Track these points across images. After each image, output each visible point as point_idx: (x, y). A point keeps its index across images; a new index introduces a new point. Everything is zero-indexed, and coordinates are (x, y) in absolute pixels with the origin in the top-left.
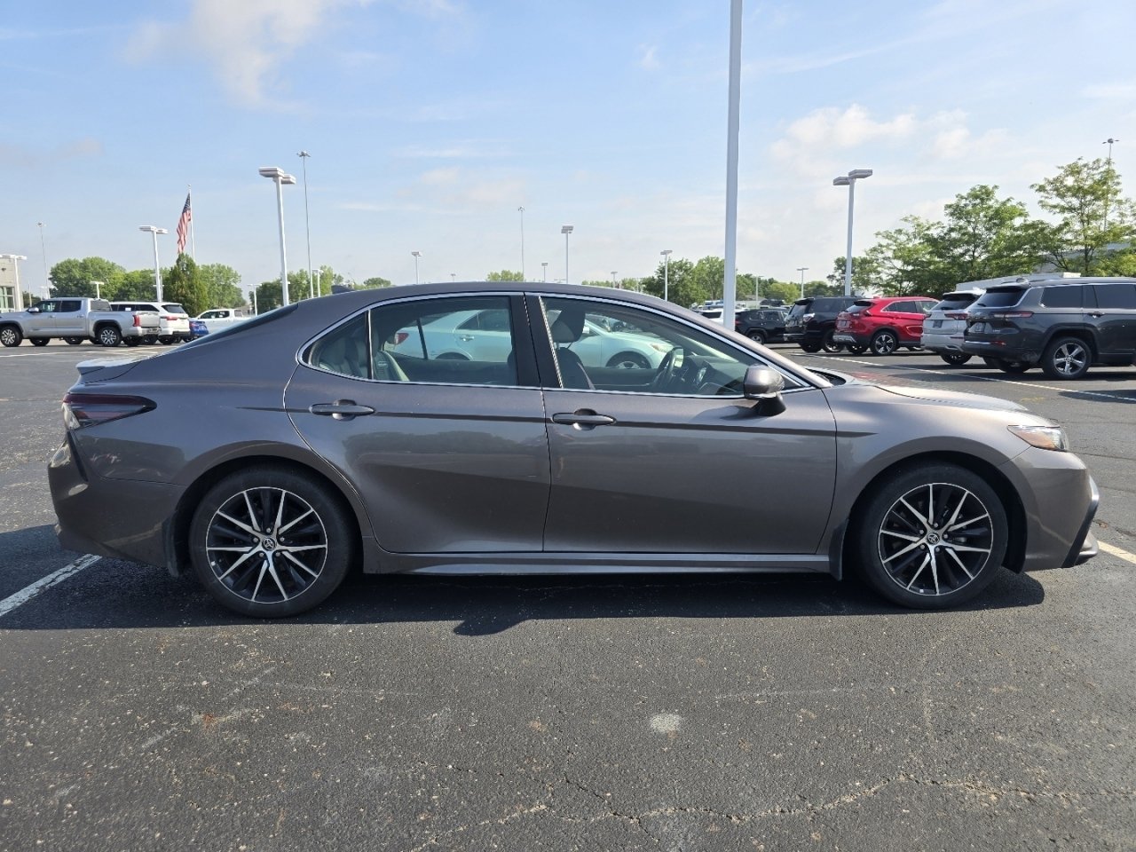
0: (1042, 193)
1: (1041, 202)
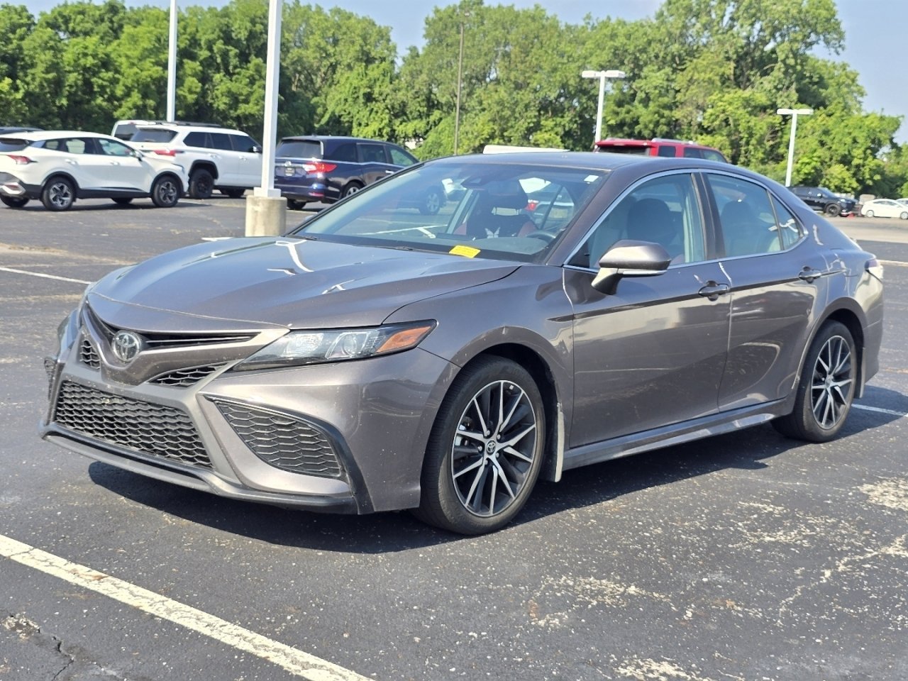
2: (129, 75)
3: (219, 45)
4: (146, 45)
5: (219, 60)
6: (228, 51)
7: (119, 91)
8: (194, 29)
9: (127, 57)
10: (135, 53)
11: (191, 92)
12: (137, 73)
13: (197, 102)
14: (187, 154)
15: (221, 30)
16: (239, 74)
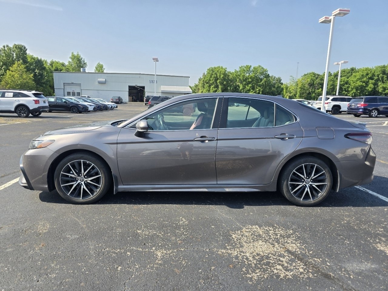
2: (353, 85)
3: (381, 75)
4: (358, 77)
5: (380, 79)
6: (383, 76)
7: (350, 89)
8: (374, 72)
9: (353, 81)
10: (355, 79)
11: (370, 88)
12: (355, 84)
13: (372, 91)
14: (331, 103)
15: (382, 71)
16: (386, 82)
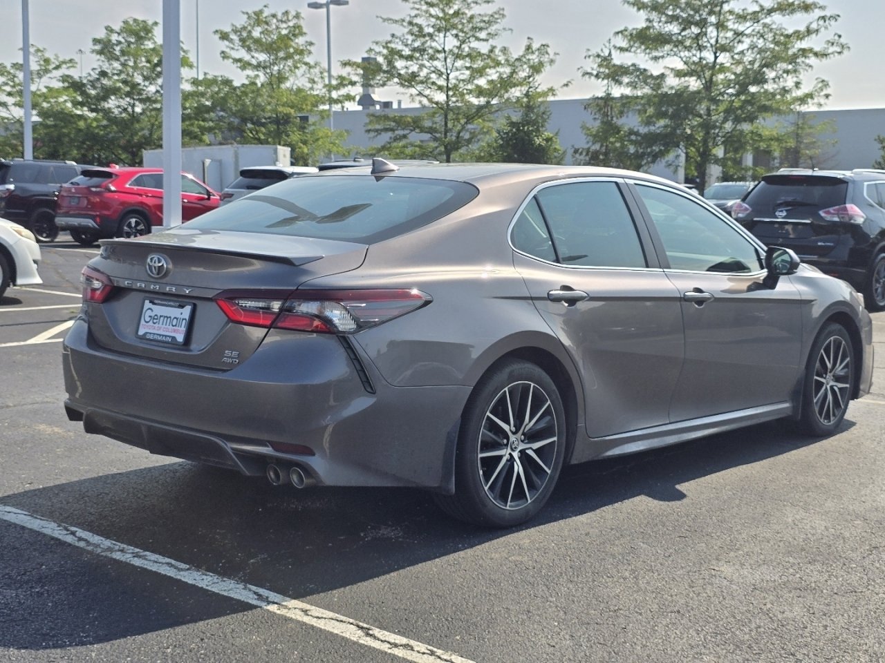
0: (226, 43)
1: (223, 52)
